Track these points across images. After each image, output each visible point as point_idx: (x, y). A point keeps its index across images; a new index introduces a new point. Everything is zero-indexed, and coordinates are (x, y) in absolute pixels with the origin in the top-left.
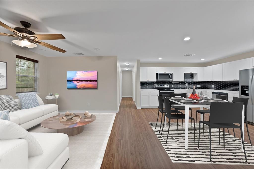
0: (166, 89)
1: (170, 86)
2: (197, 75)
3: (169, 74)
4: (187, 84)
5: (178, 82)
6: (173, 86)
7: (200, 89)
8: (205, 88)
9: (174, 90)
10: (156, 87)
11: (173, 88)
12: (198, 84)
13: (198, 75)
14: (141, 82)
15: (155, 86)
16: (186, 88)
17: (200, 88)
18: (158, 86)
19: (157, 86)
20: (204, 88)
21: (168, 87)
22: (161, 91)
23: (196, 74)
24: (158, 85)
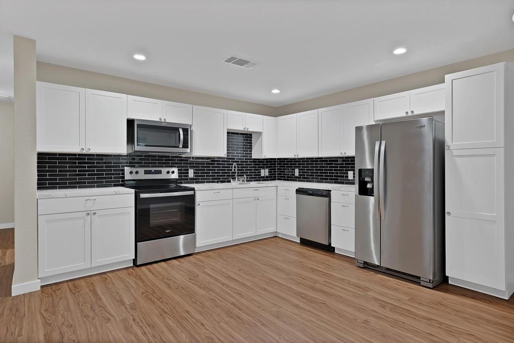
0: (173, 186)
1: (183, 173)
2: (260, 138)
3: (177, 129)
4: (234, 167)
5: (208, 158)
6: (191, 173)
7: (267, 180)
8: (278, 179)
9: (193, 189)
10: (128, 176)
11: (192, 181)
12: (263, 168)
13: (265, 137)
14: (41, 156)
15: (123, 174)
16: (233, 179)
17: (267, 177)
18: (137, 173)
19: (131, 173)
20: (275, 180)
21: (175, 176)
22: (143, 196)
23: (260, 134)
24: (134, 170)
